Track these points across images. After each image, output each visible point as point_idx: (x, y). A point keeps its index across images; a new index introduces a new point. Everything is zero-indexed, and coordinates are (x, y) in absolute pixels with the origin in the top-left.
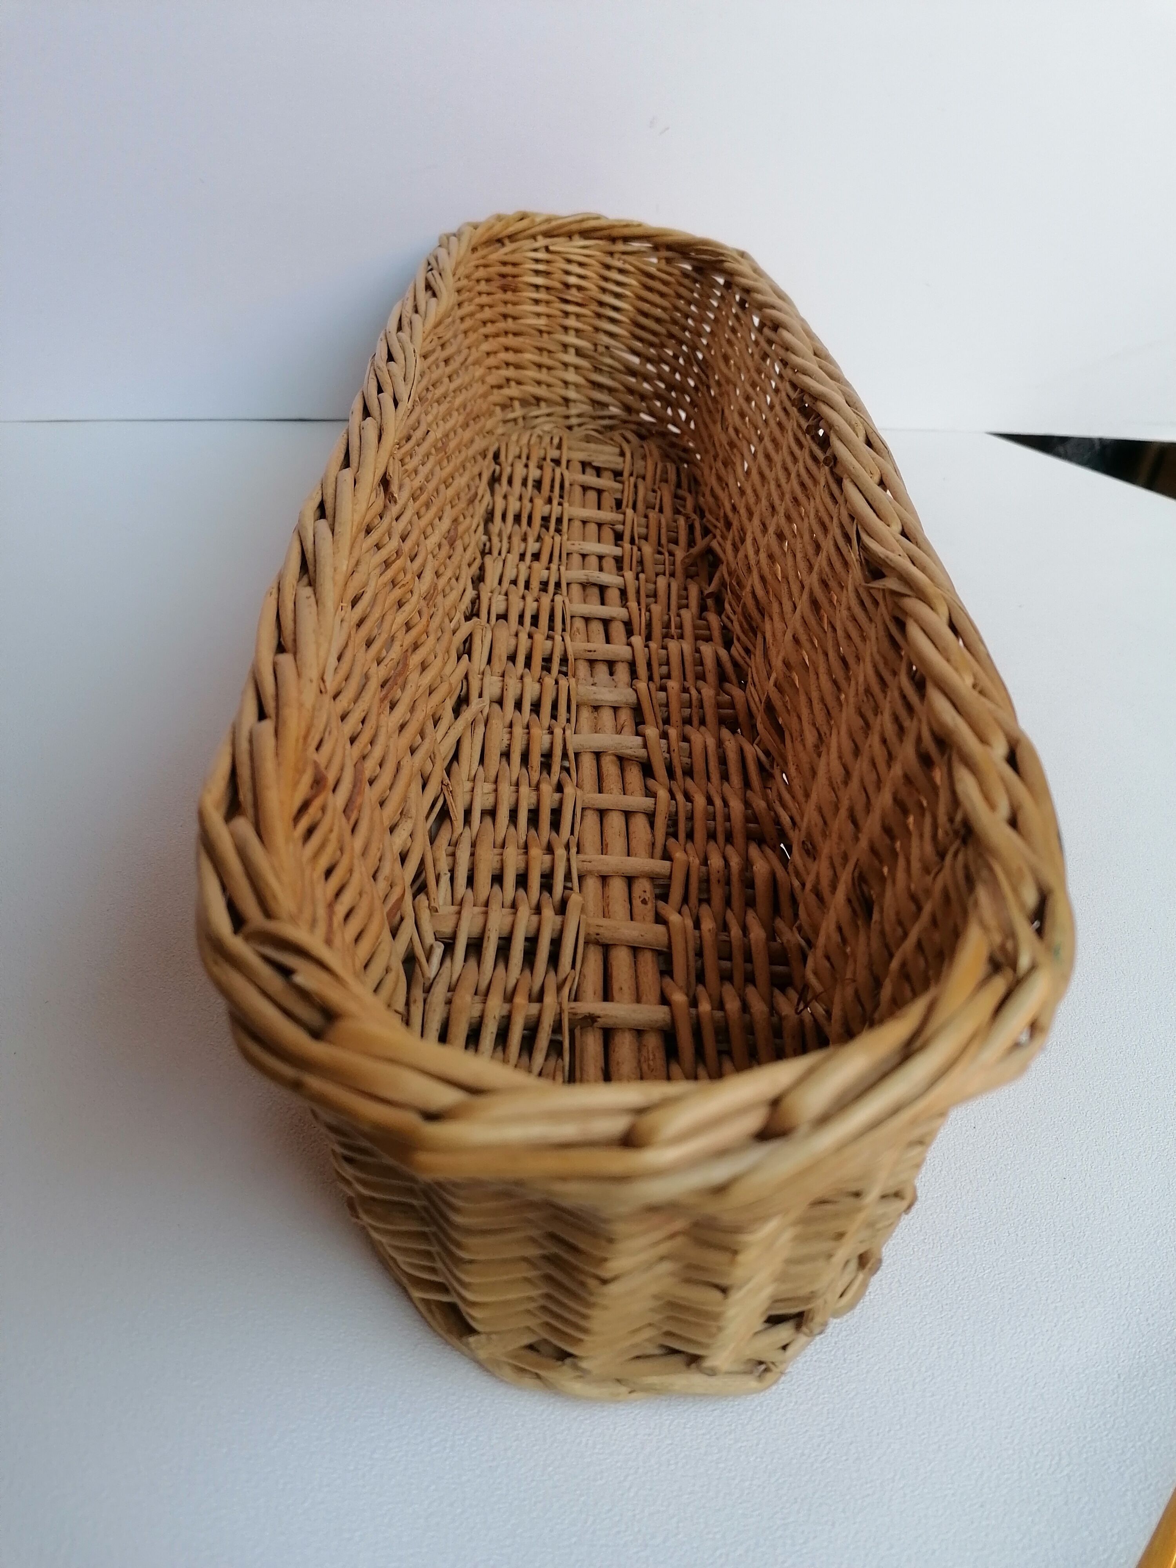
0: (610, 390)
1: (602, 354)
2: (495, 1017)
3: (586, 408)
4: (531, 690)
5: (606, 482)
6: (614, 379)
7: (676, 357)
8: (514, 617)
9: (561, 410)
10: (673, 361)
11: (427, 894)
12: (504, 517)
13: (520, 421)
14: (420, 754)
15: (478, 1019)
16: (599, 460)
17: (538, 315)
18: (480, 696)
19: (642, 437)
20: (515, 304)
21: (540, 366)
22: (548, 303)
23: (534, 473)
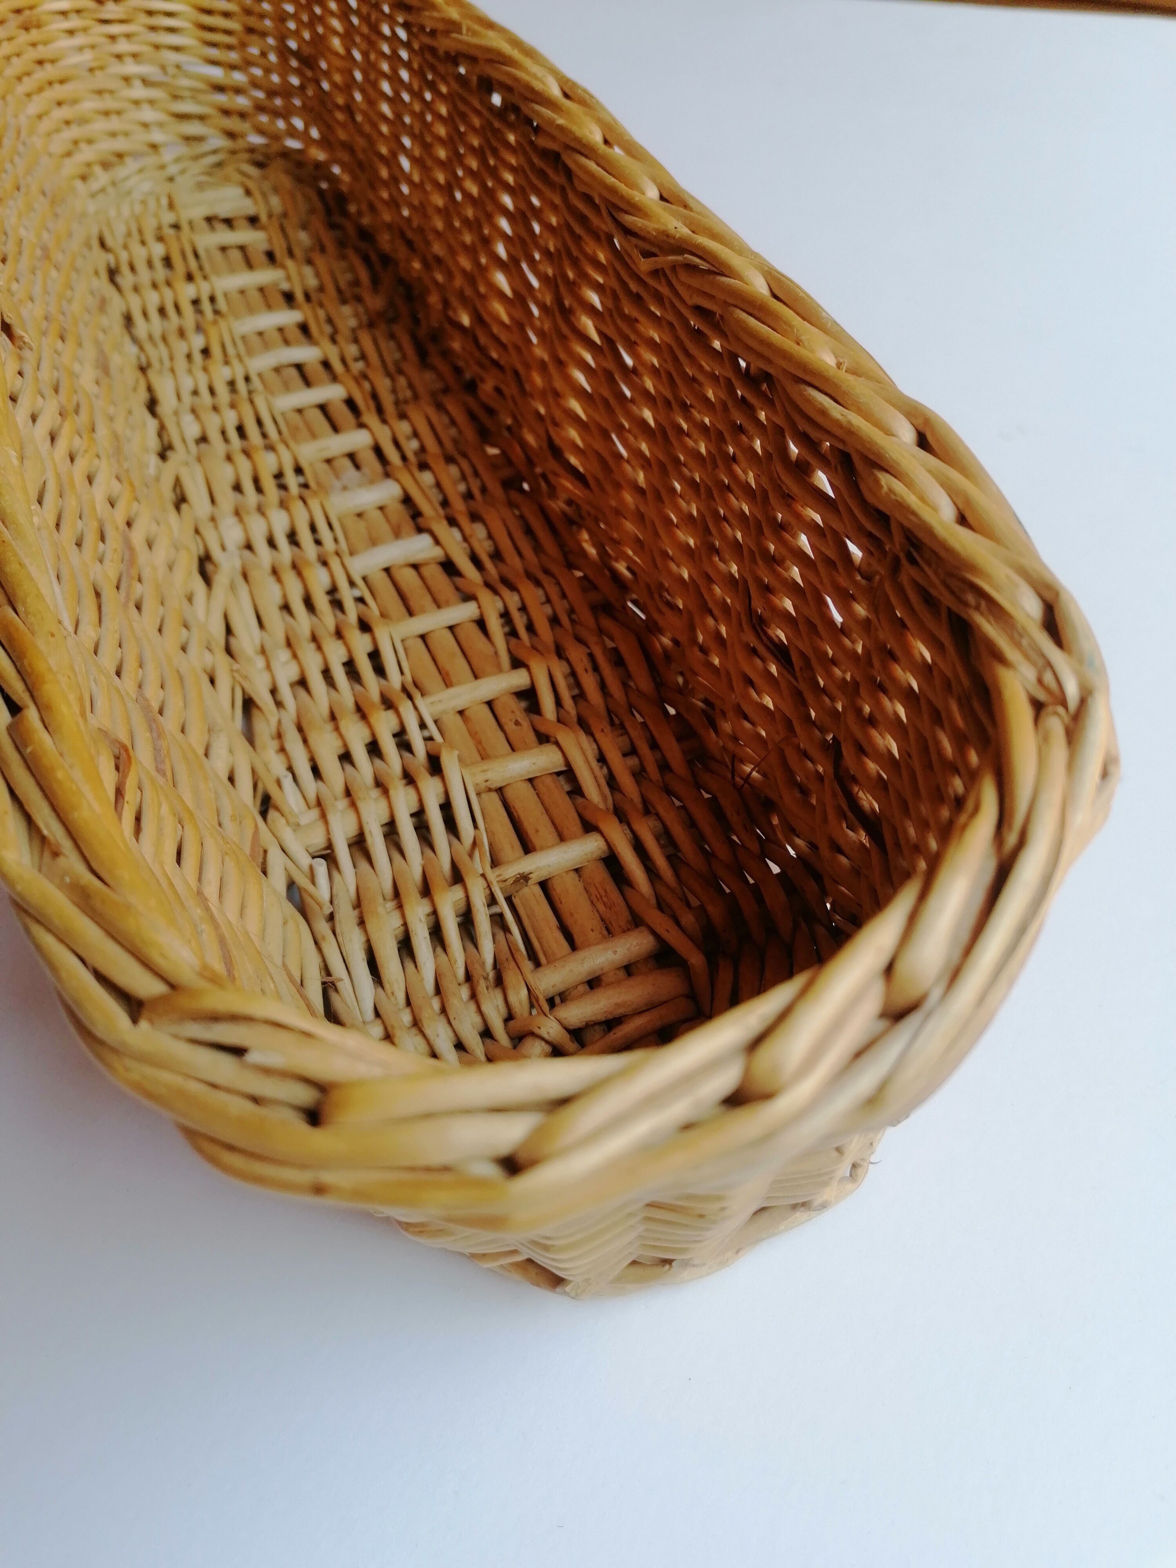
0: (202, 118)
1: (174, 76)
2: (420, 920)
3: (183, 150)
4: (280, 523)
5: (245, 236)
6: (199, 102)
7: (264, 54)
8: (214, 436)
9: (151, 160)
10: (262, 61)
11: (277, 809)
12: (145, 314)
13: (110, 190)
14: (193, 649)
15: (402, 928)
16: (224, 211)
17: (81, 49)
18: (223, 548)
19: (260, 165)
20: (45, 43)
21: (107, 113)
22: (85, 30)
23: (158, 250)
